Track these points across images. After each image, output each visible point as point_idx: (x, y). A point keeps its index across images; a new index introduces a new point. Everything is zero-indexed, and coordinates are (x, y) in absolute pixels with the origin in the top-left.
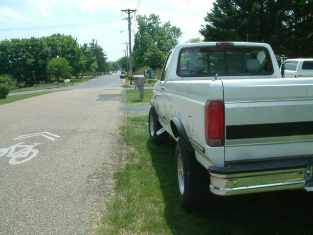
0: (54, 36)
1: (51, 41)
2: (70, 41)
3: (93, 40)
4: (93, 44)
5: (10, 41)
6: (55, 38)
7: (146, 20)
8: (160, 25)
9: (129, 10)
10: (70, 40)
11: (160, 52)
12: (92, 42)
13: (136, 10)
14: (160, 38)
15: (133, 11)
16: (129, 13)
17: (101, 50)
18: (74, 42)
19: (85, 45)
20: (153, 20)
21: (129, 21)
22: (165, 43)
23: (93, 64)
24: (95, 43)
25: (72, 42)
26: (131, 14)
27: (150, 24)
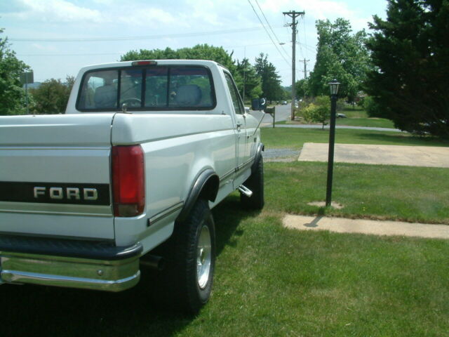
0: (198, 47)
1: (194, 54)
2: (219, 55)
3: (262, 55)
4: (260, 60)
5: (139, 52)
6: (198, 50)
7: (330, 28)
8: (351, 35)
9: (294, 13)
10: (220, 53)
11: (346, 75)
12: (259, 57)
13: (303, 13)
14: (348, 54)
15: (299, 13)
16: (294, 17)
17: (273, 69)
18: (225, 57)
19: (245, 61)
20: (341, 28)
21: (294, 29)
22: (355, 62)
23: (255, 88)
24: (264, 58)
25: (222, 56)
26: (296, 19)
27: (335, 34)
